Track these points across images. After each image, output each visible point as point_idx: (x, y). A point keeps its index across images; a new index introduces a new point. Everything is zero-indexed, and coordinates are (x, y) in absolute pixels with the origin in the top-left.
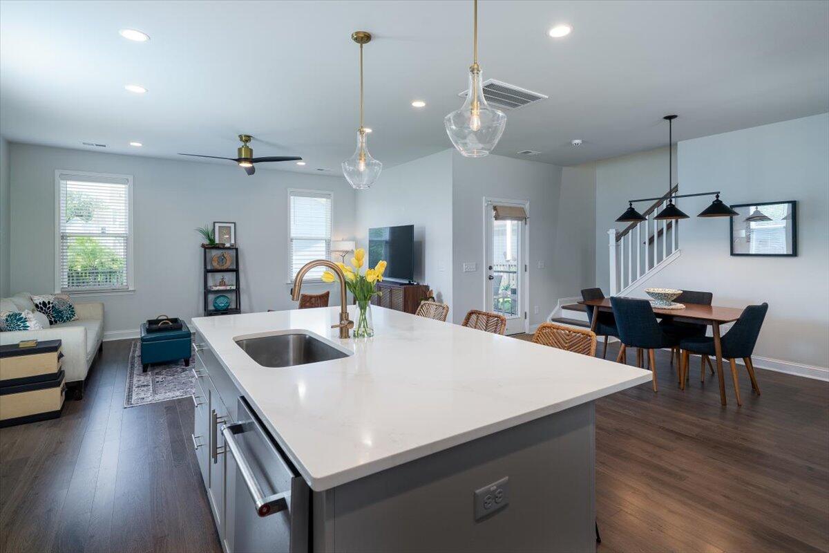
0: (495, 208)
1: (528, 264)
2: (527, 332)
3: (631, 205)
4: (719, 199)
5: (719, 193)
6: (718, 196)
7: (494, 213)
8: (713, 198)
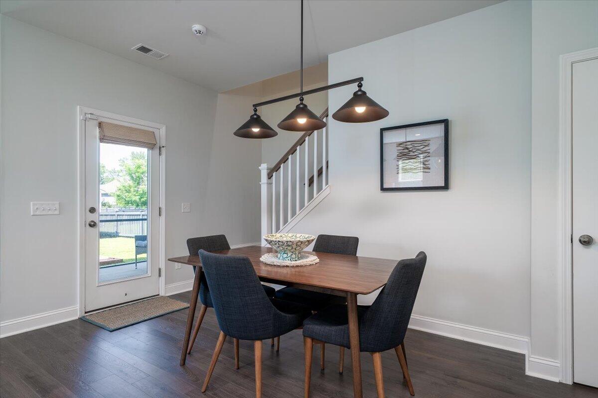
0: (100, 125)
1: (163, 206)
2: (162, 293)
3: (256, 111)
4: (363, 89)
5: (361, 79)
6: (360, 86)
7: (97, 131)
8: (354, 87)
